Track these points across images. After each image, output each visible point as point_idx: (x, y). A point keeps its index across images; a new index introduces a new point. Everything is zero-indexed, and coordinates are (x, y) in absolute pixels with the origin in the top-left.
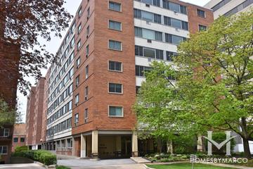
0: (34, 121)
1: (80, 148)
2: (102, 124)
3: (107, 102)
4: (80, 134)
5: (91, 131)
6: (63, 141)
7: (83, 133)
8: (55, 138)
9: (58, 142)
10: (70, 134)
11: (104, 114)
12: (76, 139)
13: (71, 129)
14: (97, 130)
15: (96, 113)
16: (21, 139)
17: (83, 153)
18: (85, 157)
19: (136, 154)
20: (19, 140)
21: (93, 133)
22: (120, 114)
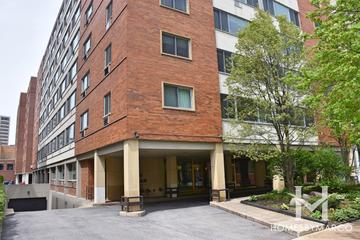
0: (23, 141)
1: (92, 182)
2: (149, 125)
3: (160, 73)
4: (93, 152)
5: (121, 143)
6: (61, 168)
7: (98, 150)
8: (48, 163)
9: (53, 169)
10: (72, 153)
11: (152, 101)
12: (83, 163)
13: (73, 145)
14: (137, 138)
15: (132, 97)
16: (9, 165)
17: (100, 194)
18: (103, 201)
19: (223, 194)
20: (5, 166)
21: (126, 147)
22: (187, 103)
